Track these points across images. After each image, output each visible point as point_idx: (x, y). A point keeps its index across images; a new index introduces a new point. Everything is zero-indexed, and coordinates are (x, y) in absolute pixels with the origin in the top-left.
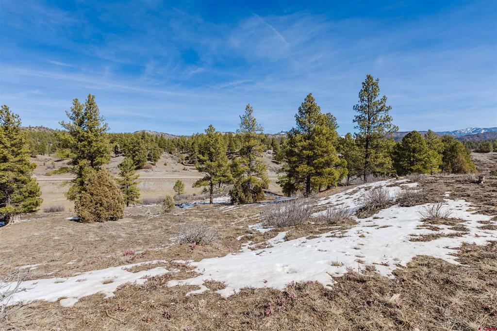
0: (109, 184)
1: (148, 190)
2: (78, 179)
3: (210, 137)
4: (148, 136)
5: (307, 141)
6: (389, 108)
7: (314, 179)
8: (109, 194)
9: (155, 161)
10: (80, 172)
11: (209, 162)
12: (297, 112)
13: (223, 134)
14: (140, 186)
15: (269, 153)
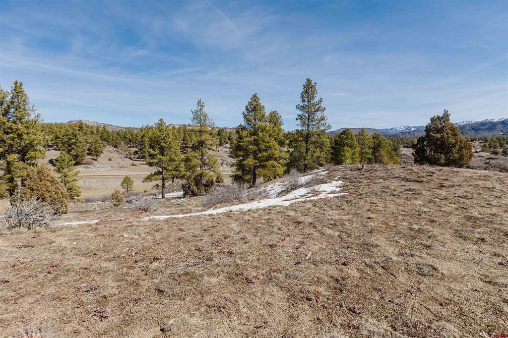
0: (51, 179)
1: (89, 189)
2: (5, 177)
3: (160, 131)
4: (87, 126)
5: (252, 137)
6: (324, 109)
7: (259, 171)
8: (52, 189)
9: (97, 155)
10: (8, 167)
11: (159, 156)
12: (244, 110)
13: (177, 127)
14: (80, 183)
15: (226, 147)
